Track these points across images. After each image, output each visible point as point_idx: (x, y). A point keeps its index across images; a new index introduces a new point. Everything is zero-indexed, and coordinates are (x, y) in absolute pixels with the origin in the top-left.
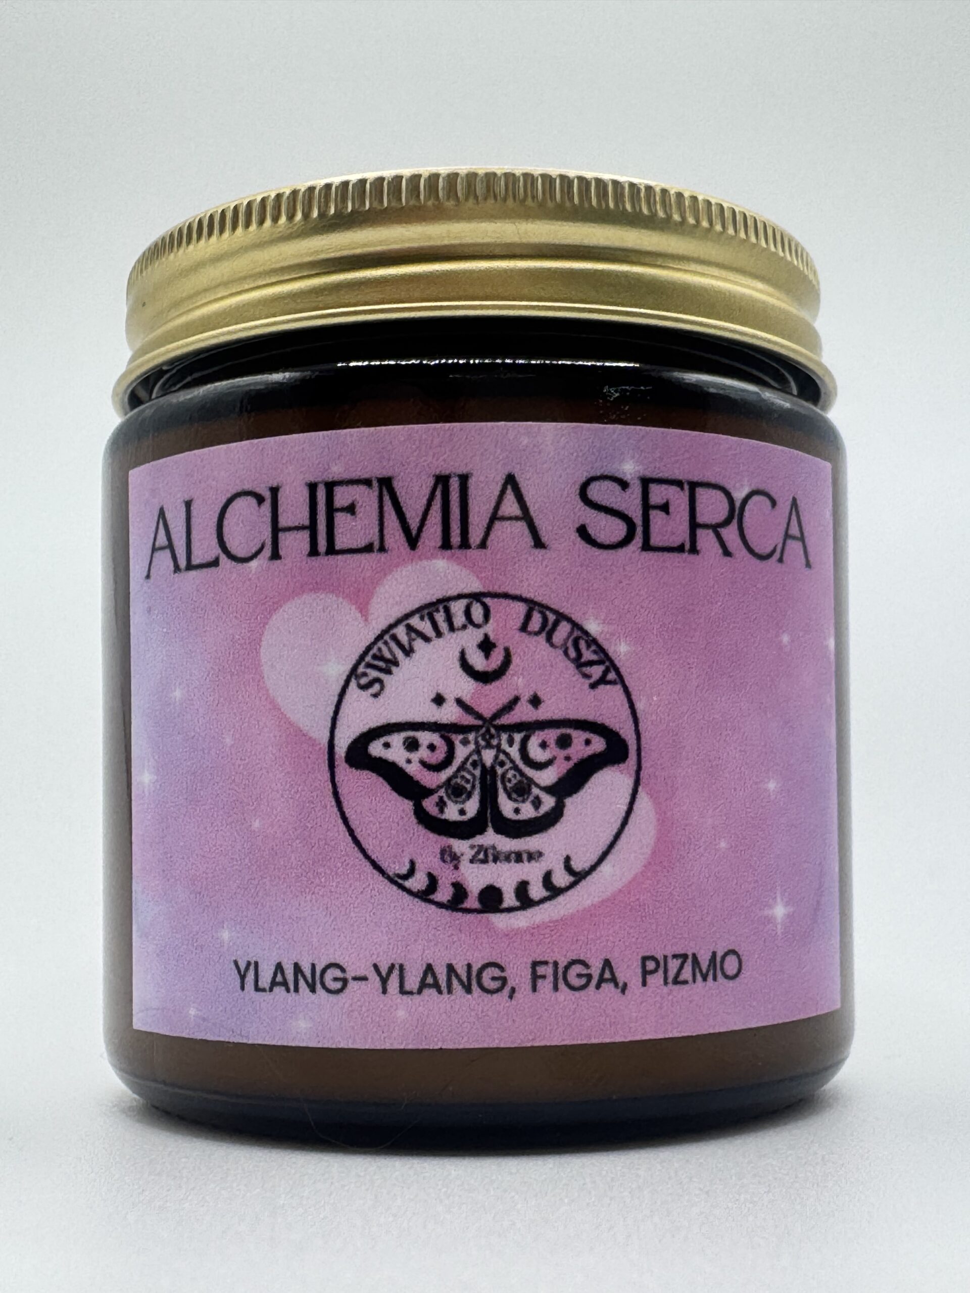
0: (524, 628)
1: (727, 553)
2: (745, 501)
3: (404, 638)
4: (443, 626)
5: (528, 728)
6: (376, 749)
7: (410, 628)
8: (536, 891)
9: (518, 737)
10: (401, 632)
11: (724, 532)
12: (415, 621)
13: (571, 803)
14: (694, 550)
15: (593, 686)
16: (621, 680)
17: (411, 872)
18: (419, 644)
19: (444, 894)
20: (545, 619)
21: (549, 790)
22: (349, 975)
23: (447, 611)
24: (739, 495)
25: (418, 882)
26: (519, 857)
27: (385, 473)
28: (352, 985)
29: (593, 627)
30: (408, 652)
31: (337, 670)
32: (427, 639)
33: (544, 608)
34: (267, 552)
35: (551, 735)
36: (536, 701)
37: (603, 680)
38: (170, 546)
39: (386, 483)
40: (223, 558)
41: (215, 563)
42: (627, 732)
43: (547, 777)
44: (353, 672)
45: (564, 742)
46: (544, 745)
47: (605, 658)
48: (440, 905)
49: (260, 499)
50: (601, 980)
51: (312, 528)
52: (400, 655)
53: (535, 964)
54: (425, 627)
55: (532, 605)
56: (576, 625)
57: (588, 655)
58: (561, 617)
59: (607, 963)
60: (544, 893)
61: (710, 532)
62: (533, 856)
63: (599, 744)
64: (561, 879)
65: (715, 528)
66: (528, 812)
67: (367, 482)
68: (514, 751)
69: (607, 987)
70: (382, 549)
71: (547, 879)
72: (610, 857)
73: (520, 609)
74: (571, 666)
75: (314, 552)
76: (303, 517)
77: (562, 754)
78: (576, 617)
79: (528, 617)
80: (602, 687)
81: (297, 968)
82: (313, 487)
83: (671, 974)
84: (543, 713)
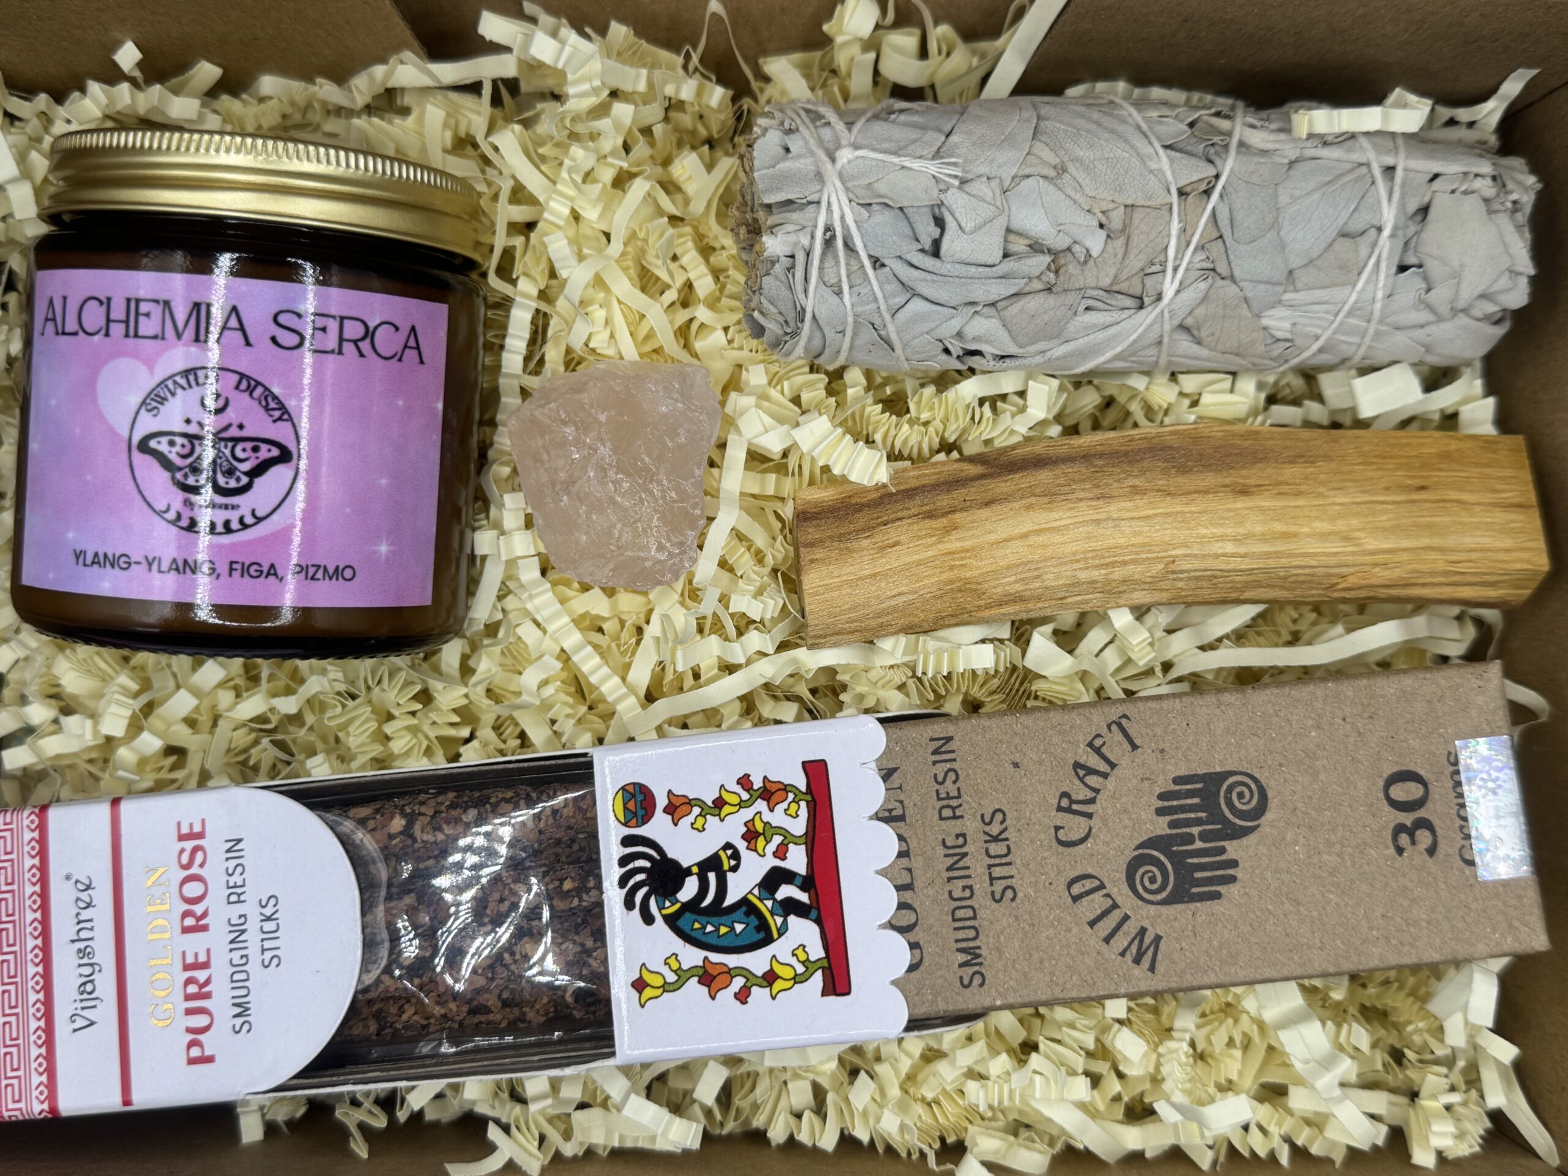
0: (237, 388)
1: (362, 355)
2: (376, 328)
3: (171, 387)
4: (193, 383)
5: (236, 440)
6: (153, 444)
7: (175, 382)
8: (235, 525)
9: (230, 444)
10: (170, 383)
11: (360, 344)
12: (178, 379)
13: (258, 482)
14: (340, 353)
15: (275, 421)
16: (291, 419)
17: (167, 510)
18: (179, 391)
19: (185, 523)
20: (249, 385)
21: (246, 474)
22: (133, 560)
23: (196, 375)
24: (372, 325)
25: (171, 516)
26: (226, 507)
27: (166, 298)
28: (133, 566)
29: (276, 390)
30: (173, 394)
31: (135, 400)
32: (184, 388)
33: (249, 378)
34: (103, 332)
35: (249, 445)
36: (241, 427)
37: (280, 419)
38: (54, 320)
39: (167, 304)
40: (81, 333)
41: (75, 334)
42: (292, 447)
43: (246, 467)
44: (144, 403)
45: (256, 449)
46: (244, 450)
47: (282, 407)
48: (182, 528)
49: (101, 303)
50: (268, 574)
51: (127, 322)
52: (169, 396)
53: (232, 563)
54: (182, 381)
55: (242, 376)
56: (266, 389)
57: (272, 405)
58: (258, 383)
59: (272, 566)
60: (239, 527)
61: (352, 345)
62: (234, 507)
63: (275, 452)
64: (249, 520)
65: (355, 342)
66: (233, 484)
67: (157, 301)
68: (227, 452)
69: (272, 578)
70: (163, 338)
71: (241, 520)
72: (278, 511)
73: (236, 377)
74: (262, 411)
75: (127, 335)
76: (123, 317)
77: (254, 455)
78: (267, 384)
79: (240, 382)
80: (279, 423)
81: (106, 556)
82: (128, 300)
83: (310, 574)
84: (244, 433)
